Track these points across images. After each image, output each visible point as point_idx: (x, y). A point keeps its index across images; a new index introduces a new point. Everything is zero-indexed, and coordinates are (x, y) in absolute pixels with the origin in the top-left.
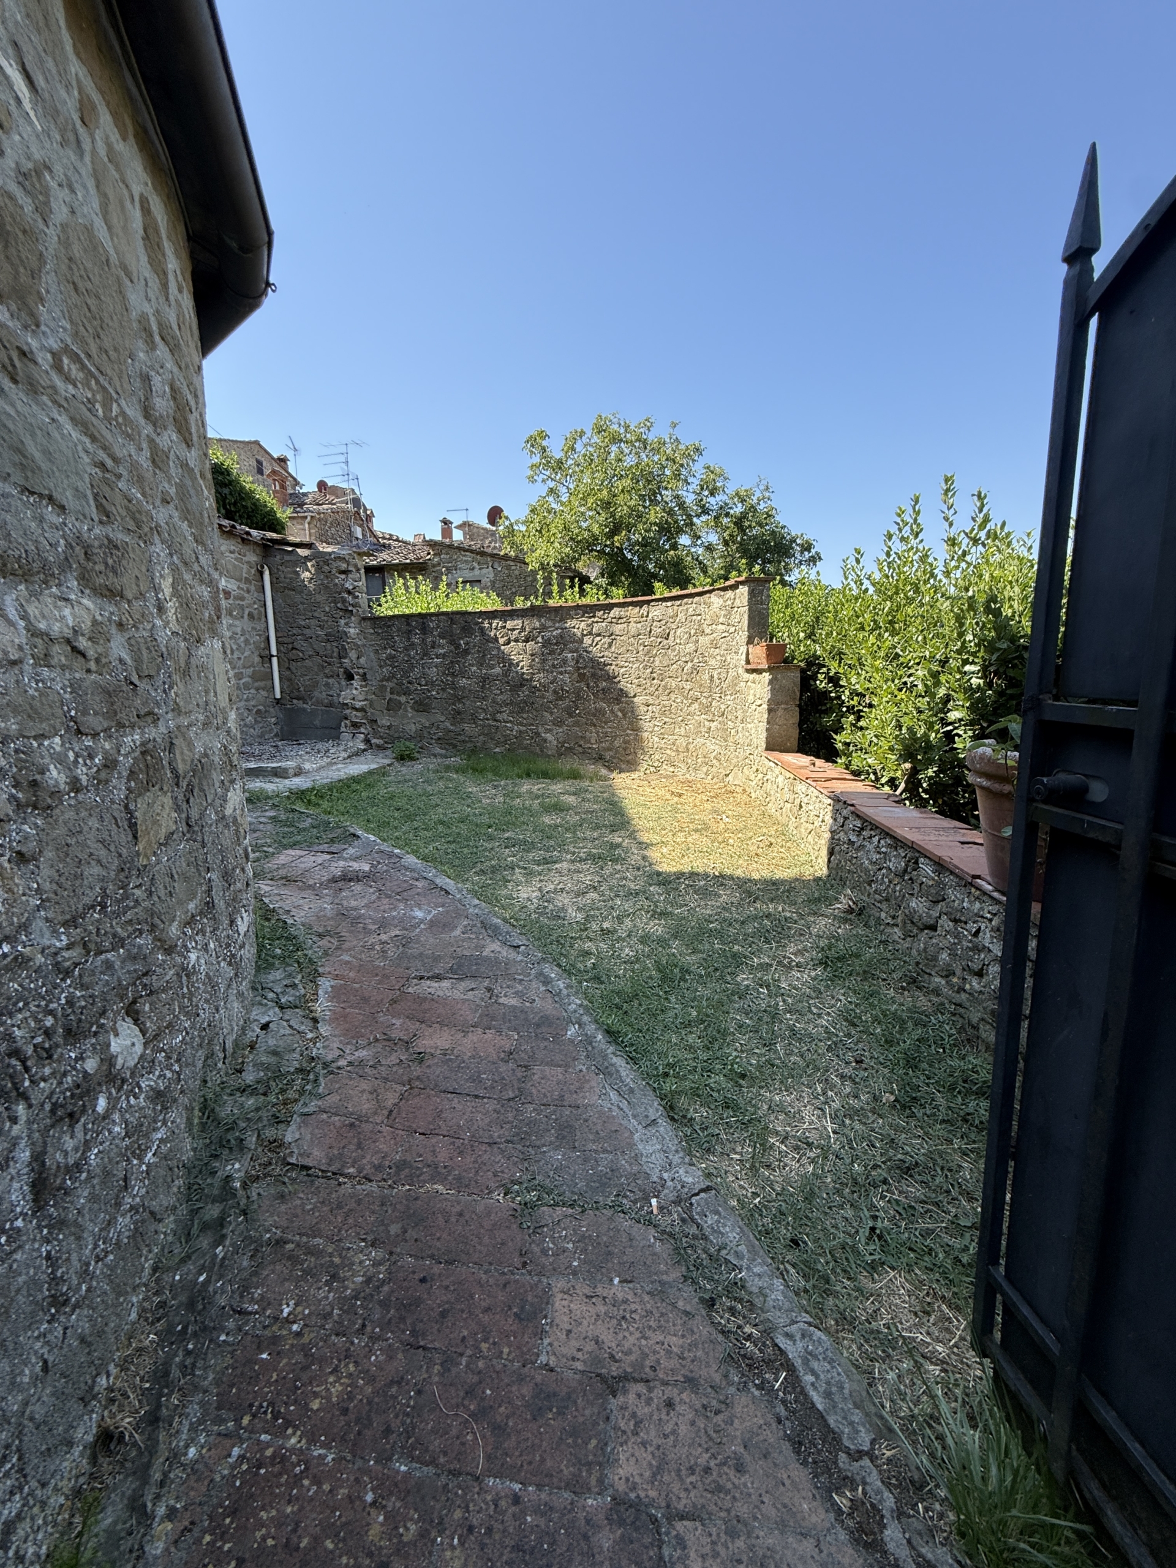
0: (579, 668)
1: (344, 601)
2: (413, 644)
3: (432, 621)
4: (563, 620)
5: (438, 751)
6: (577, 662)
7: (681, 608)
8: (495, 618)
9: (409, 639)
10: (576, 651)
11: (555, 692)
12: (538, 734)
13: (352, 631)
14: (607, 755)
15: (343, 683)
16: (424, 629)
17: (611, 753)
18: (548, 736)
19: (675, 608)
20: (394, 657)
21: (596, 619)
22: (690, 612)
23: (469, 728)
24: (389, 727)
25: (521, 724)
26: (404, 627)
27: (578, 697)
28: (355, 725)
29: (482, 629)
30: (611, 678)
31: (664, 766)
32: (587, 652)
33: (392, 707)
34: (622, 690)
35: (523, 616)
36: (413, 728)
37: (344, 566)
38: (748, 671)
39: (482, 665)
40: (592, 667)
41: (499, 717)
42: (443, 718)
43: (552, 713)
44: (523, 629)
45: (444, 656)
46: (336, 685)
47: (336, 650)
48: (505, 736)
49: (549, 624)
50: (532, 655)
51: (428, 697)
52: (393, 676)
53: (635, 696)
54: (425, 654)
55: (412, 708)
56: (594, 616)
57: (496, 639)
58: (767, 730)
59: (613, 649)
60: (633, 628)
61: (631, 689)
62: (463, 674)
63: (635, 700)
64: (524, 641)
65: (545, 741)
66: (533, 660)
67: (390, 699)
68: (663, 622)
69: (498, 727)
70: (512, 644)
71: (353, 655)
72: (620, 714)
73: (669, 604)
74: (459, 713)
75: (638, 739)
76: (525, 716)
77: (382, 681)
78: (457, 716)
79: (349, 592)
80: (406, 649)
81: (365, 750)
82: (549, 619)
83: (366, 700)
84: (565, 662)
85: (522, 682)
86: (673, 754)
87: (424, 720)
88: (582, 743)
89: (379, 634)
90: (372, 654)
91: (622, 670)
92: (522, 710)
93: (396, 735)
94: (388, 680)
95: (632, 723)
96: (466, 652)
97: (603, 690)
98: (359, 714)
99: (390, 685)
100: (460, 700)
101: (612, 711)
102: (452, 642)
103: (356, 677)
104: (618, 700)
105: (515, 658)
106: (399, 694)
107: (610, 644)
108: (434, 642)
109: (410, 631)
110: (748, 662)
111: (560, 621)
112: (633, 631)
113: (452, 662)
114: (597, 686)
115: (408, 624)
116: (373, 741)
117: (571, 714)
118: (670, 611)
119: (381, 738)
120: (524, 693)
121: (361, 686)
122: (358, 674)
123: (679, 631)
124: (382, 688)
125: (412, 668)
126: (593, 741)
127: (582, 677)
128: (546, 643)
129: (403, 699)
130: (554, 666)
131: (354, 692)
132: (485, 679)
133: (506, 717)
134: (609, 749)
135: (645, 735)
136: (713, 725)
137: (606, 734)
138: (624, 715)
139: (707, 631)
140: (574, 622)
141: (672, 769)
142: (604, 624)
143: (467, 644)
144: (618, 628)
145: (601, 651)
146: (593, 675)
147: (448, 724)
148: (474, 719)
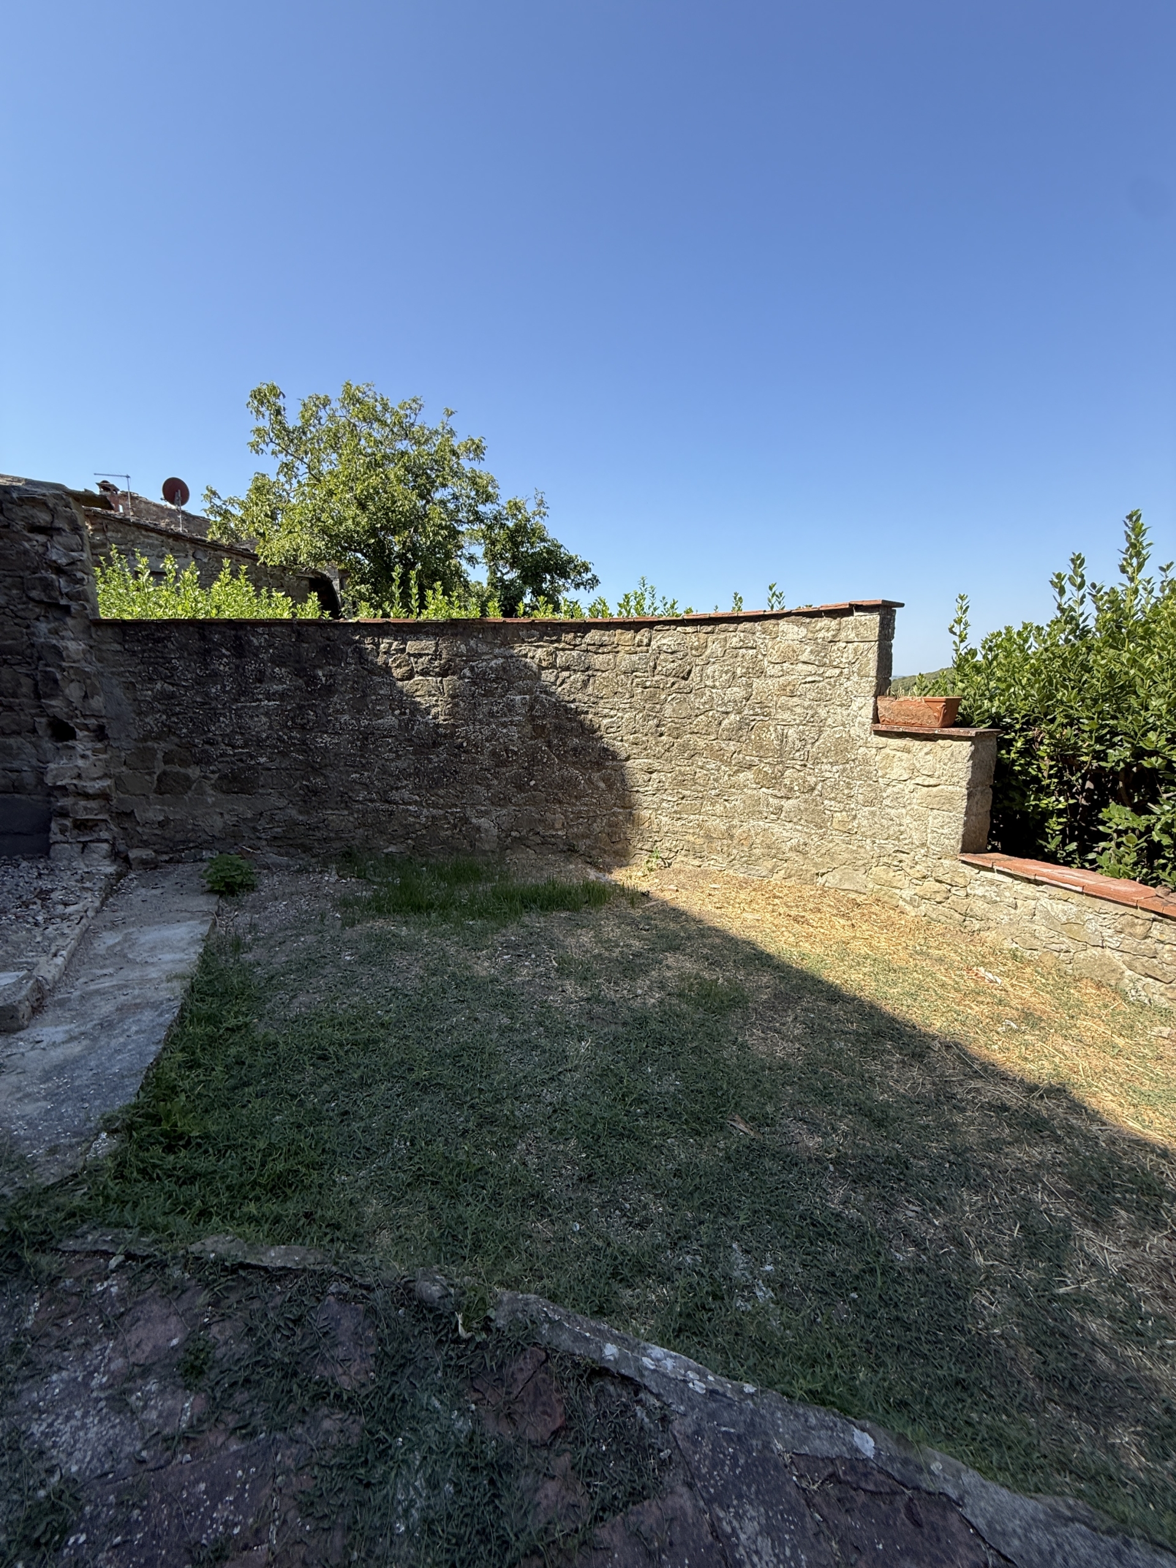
0: (533, 718)
1: (47, 585)
2: (215, 675)
3: (256, 634)
4: (507, 644)
5: (273, 858)
6: (532, 708)
7: (711, 637)
8: (386, 634)
9: (206, 665)
10: (530, 691)
11: (493, 753)
12: (466, 820)
13: (72, 646)
15: (48, 745)
16: (240, 649)
17: (588, 842)
18: (483, 822)
20: (172, 696)
21: (561, 646)
23: (335, 817)
24: (161, 825)
25: (435, 806)
26: (195, 643)
27: (533, 760)
28: (82, 826)
29: (360, 653)
30: (589, 732)
31: (680, 858)
32: (546, 693)
33: (168, 786)
34: (606, 750)
35: (435, 635)
36: (219, 822)
37: (43, 518)
38: (878, 733)
39: (359, 712)
40: (557, 716)
41: (395, 795)
42: (282, 803)
43: (489, 787)
44: (436, 655)
45: (282, 696)
46: (29, 749)
47: (24, 680)
48: (405, 826)
49: (483, 648)
50: (453, 697)
51: (250, 768)
52: (169, 731)
53: (628, 759)
54: (242, 693)
55: (214, 787)
56: (558, 641)
57: (387, 670)
58: (965, 824)
59: (590, 690)
60: (625, 660)
61: (622, 748)
62: (322, 727)
63: (629, 763)
64: (438, 675)
65: (478, 829)
66: (456, 705)
67: (164, 773)
68: (680, 655)
69: (392, 813)
70: (417, 678)
71: (73, 691)
72: (602, 785)
73: (689, 629)
74: (315, 793)
75: (632, 818)
76: (441, 792)
77: (145, 739)
78: (311, 798)
79: (59, 570)
80: (199, 682)
81: (120, 876)
82: (484, 641)
83: (106, 776)
84: (510, 707)
85: (436, 738)
86: (700, 841)
87: (243, 807)
88: (540, 829)
89: (134, 653)
90: (118, 692)
91: (606, 721)
92: (437, 784)
93: (179, 837)
94: (156, 739)
95: (622, 797)
96: (329, 690)
97: (575, 749)
98: (92, 804)
99: (162, 747)
100: (317, 771)
101: (589, 781)
102: (299, 672)
103: (80, 734)
104: (599, 765)
105: (424, 701)
106: (184, 763)
107: (585, 684)
108: (262, 673)
109: (208, 652)
110: (876, 719)
112: (624, 665)
113: (300, 707)
114: (565, 744)
115: (203, 638)
116: (133, 854)
117: (521, 788)
119: (145, 844)
120: (438, 758)
121: (95, 751)
122: (86, 727)
123: (709, 670)
124: (144, 754)
125: (214, 716)
126: (557, 826)
127: (539, 731)
128: (478, 678)
129: (194, 772)
130: (491, 714)
131: (80, 762)
132: (366, 736)
133: (406, 794)
135: (646, 814)
138: (610, 787)
139: (771, 670)
140: (524, 648)
141: (697, 862)
142: (575, 653)
143: (330, 676)
144: (598, 660)
145: (570, 693)
146: (558, 728)
147: (293, 812)
148: (346, 800)
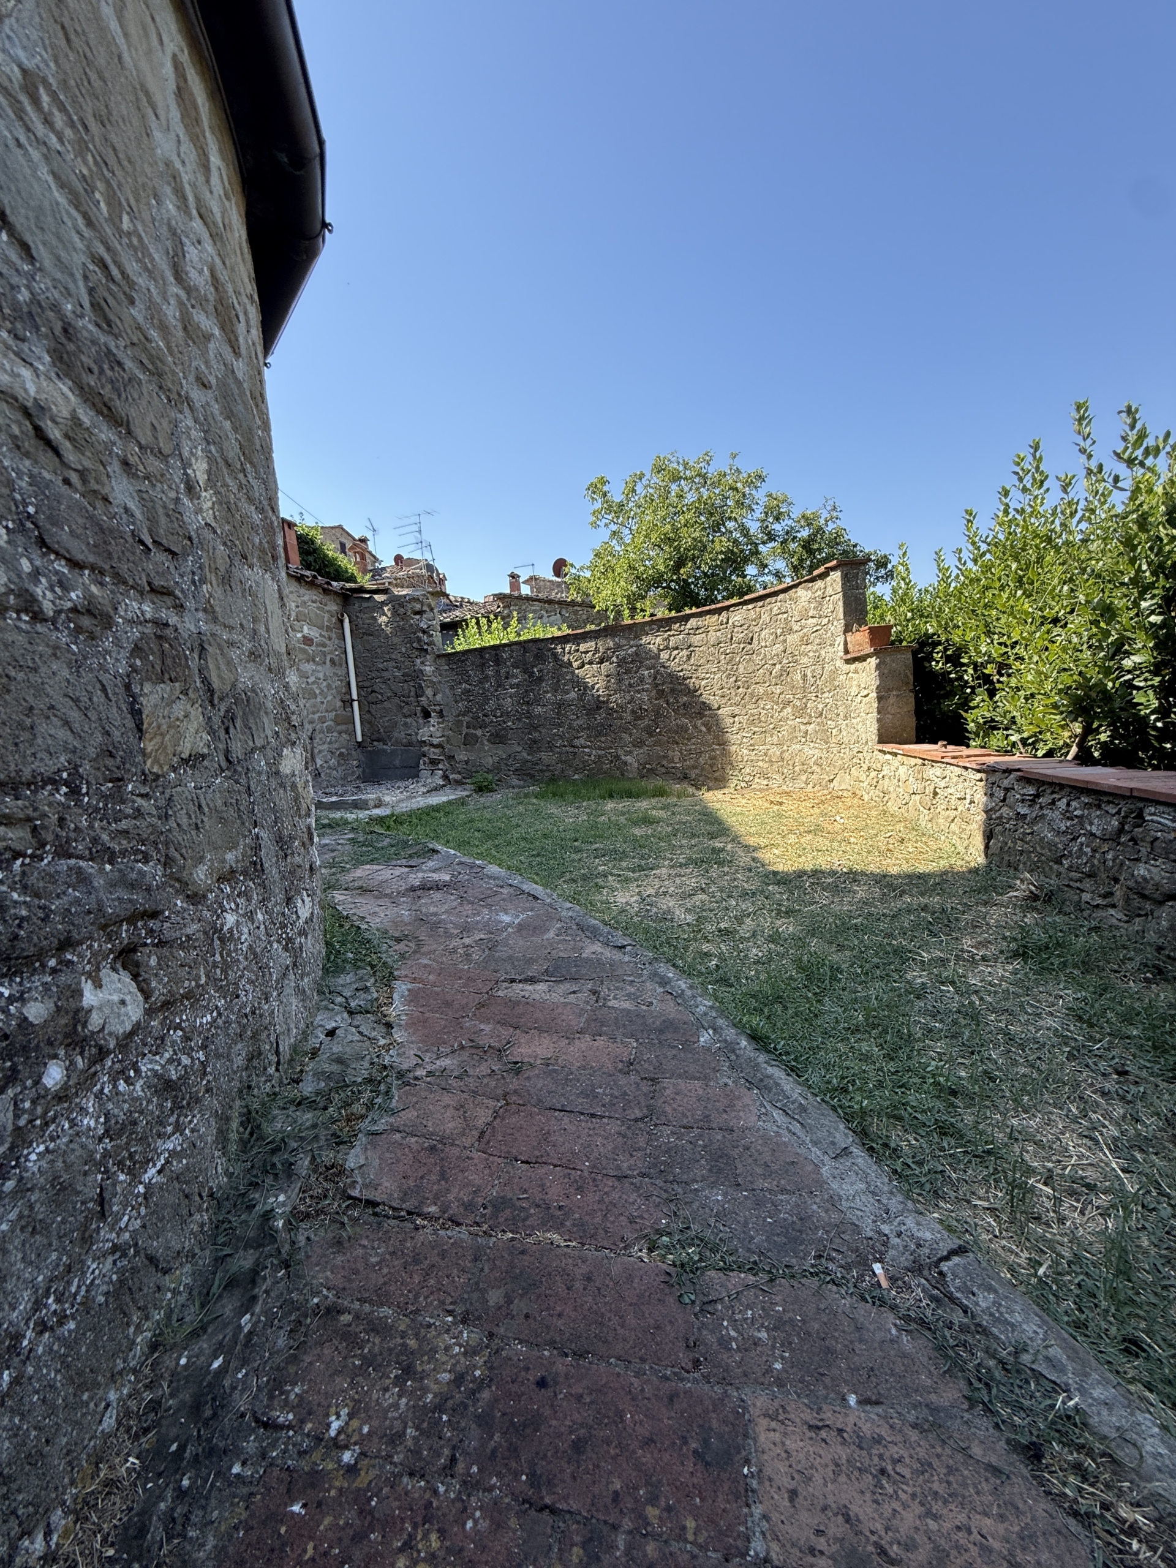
0: (657, 685)
1: (419, 640)
2: (487, 678)
3: (504, 652)
4: (637, 637)
5: (516, 782)
6: (655, 678)
7: (764, 609)
8: (568, 642)
9: (483, 672)
10: (653, 667)
11: (633, 712)
12: (617, 757)
13: (428, 668)
14: (693, 774)
15: (421, 721)
16: (498, 661)
17: (697, 771)
18: (629, 759)
19: (758, 609)
20: (469, 691)
21: (671, 633)
22: (775, 610)
23: (546, 757)
24: (467, 762)
25: (599, 748)
26: (478, 661)
27: (658, 715)
28: (433, 762)
29: (555, 656)
30: (692, 692)
31: (757, 780)
32: (664, 667)
33: (469, 741)
34: (704, 703)
35: (596, 638)
36: (490, 760)
37: (418, 607)
38: (848, 662)
39: (556, 691)
40: (671, 683)
41: (577, 742)
42: (519, 749)
43: (631, 735)
44: (597, 650)
45: (518, 685)
46: (414, 724)
47: (413, 689)
48: (583, 762)
49: (623, 642)
50: (607, 676)
51: (504, 729)
52: (468, 710)
53: (719, 708)
54: (499, 686)
55: (488, 741)
56: (670, 630)
57: (570, 664)
58: (879, 720)
59: (692, 661)
60: (713, 637)
61: (714, 701)
62: (537, 701)
63: (720, 712)
64: (598, 663)
65: (626, 763)
66: (609, 681)
67: (467, 734)
68: (745, 627)
69: (575, 754)
70: (587, 666)
71: (429, 692)
72: (704, 729)
73: (750, 606)
74: (535, 742)
75: (726, 753)
76: (603, 739)
77: (458, 716)
78: (533, 746)
79: (424, 632)
80: (481, 682)
81: (444, 786)
82: (624, 637)
83: (443, 736)
84: (642, 680)
85: (599, 705)
86: (766, 765)
87: (501, 752)
88: (664, 763)
89: (453, 669)
90: (447, 691)
91: (703, 683)
92: (600, 734)
93: (474, 769)
94: (463, 715)
95: (717, 737)
96: (540, 679)
97: (684, 705)
98: (437, 751)
99: (466, 719)
100: (535, 728)
101: (695, 727)
102: (525, 671)
103: (433, 714)
104: (701, 715)
105: (590, 681)
106: (475, 728)
107: (689, 658)
108: (508, 673)
109: (484, 664)
110: (847, 652)
111: (635, 638)
112: (712, 641)
113: (526, 691)
114: (678, 702)
115: (482, 657)
116: (451, 777)
117: (651, 734)
118: (752, 614)
119: (459, 773)
120: (600, 717)
121: (438, 723)
122: (435, 711)
123: (763, 633)
124: (458, 723)
125: (487, 700)
126: (676, 760)
127: (661, 694)
128: (622, 662)
129: (479, 732)
130: (630, 685)
131: (432, 729)
132: (560, 705)
133: (583, 742)
134: (694, 767)
135: (733, 748)
136: (810, 728)
137: (690, 752)
138: (709, 730)
139: (796, 628)
140: (649, 638)
141: (765, 782)
142: (681, 637)
143: (540, 671)
144: (696, 640)
145: (679, 665)
146: (673, 690)
147: (525, 754)
148: (551, 747)
